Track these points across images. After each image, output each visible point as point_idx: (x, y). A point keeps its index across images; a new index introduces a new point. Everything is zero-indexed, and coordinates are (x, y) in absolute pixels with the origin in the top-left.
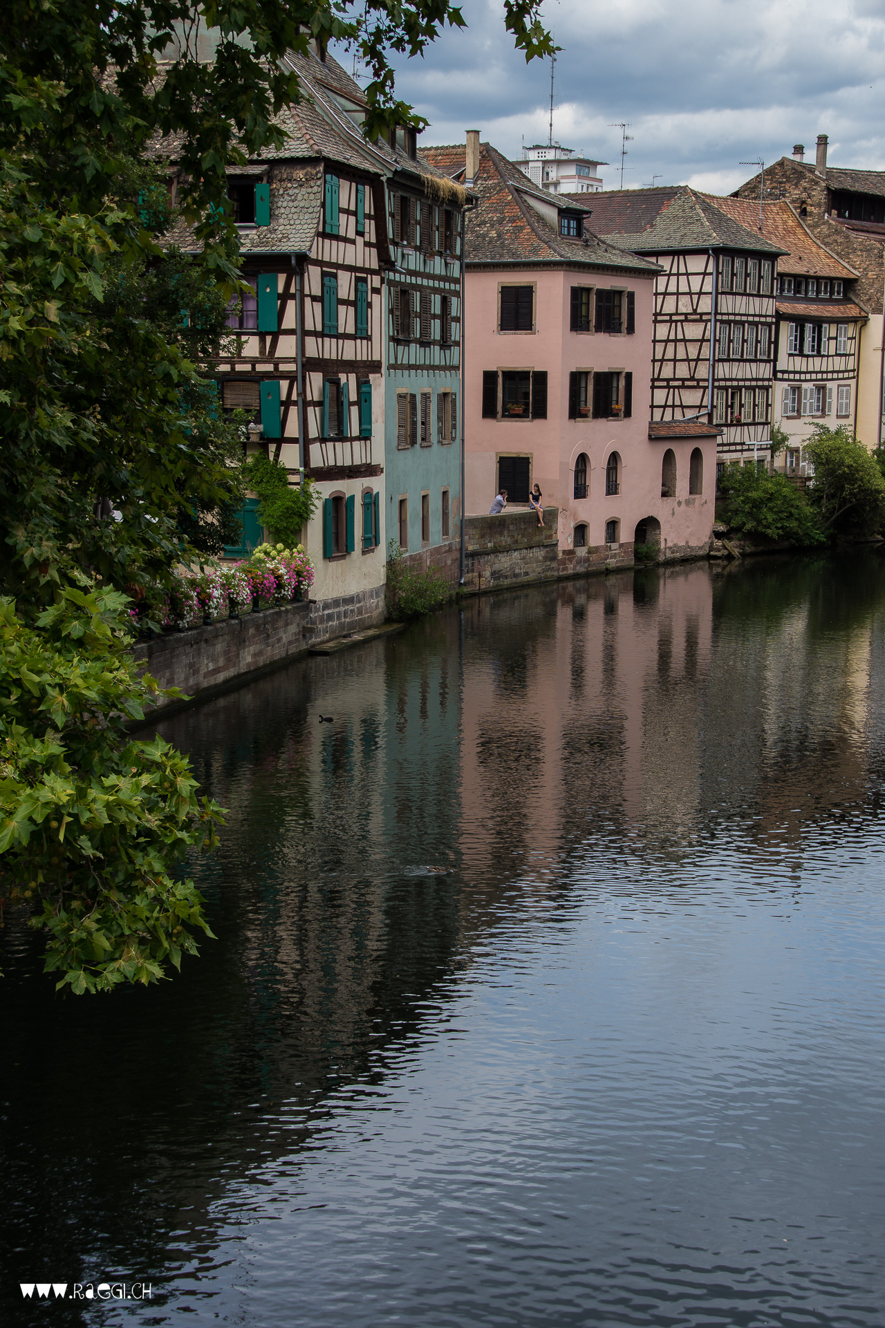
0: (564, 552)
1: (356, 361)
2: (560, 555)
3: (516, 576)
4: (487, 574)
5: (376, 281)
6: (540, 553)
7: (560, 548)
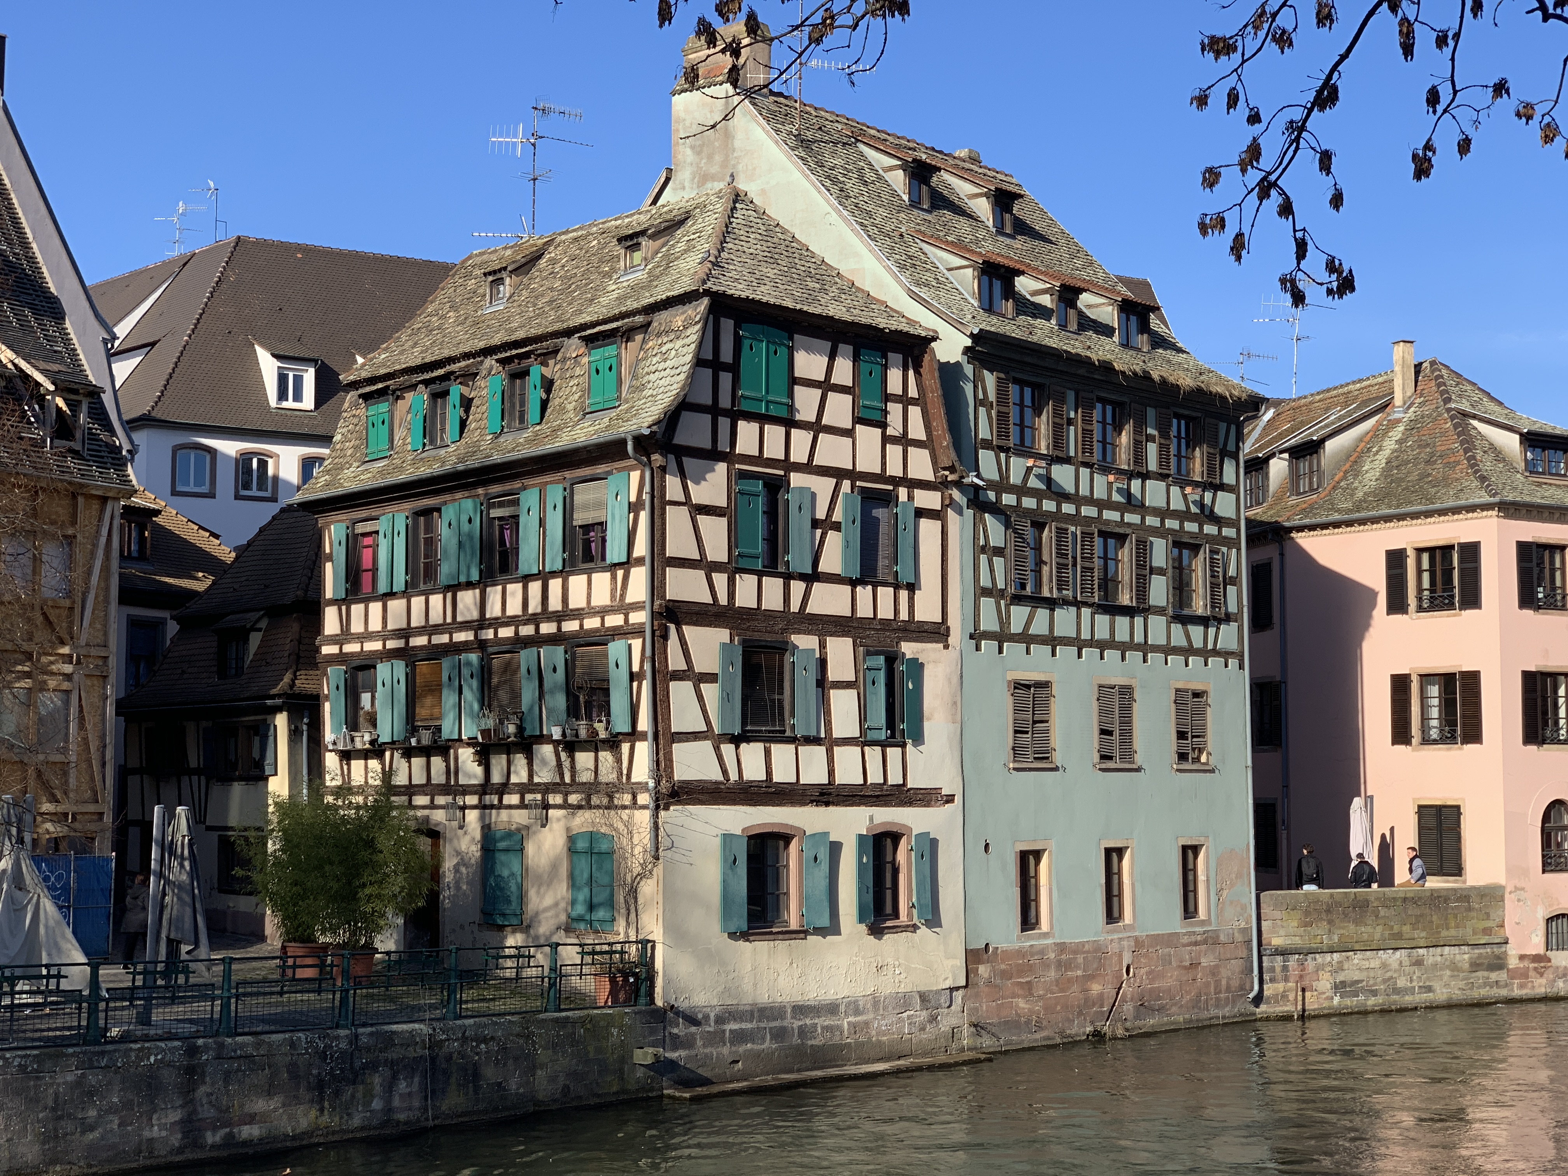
0: (1522, 957)
1: (853, 618)
2: (1513, 962)
3: (1397, 991)
4: (1324, 983)
5: (929, 499)
6: (1464, 956)
7: (1513, 951)
